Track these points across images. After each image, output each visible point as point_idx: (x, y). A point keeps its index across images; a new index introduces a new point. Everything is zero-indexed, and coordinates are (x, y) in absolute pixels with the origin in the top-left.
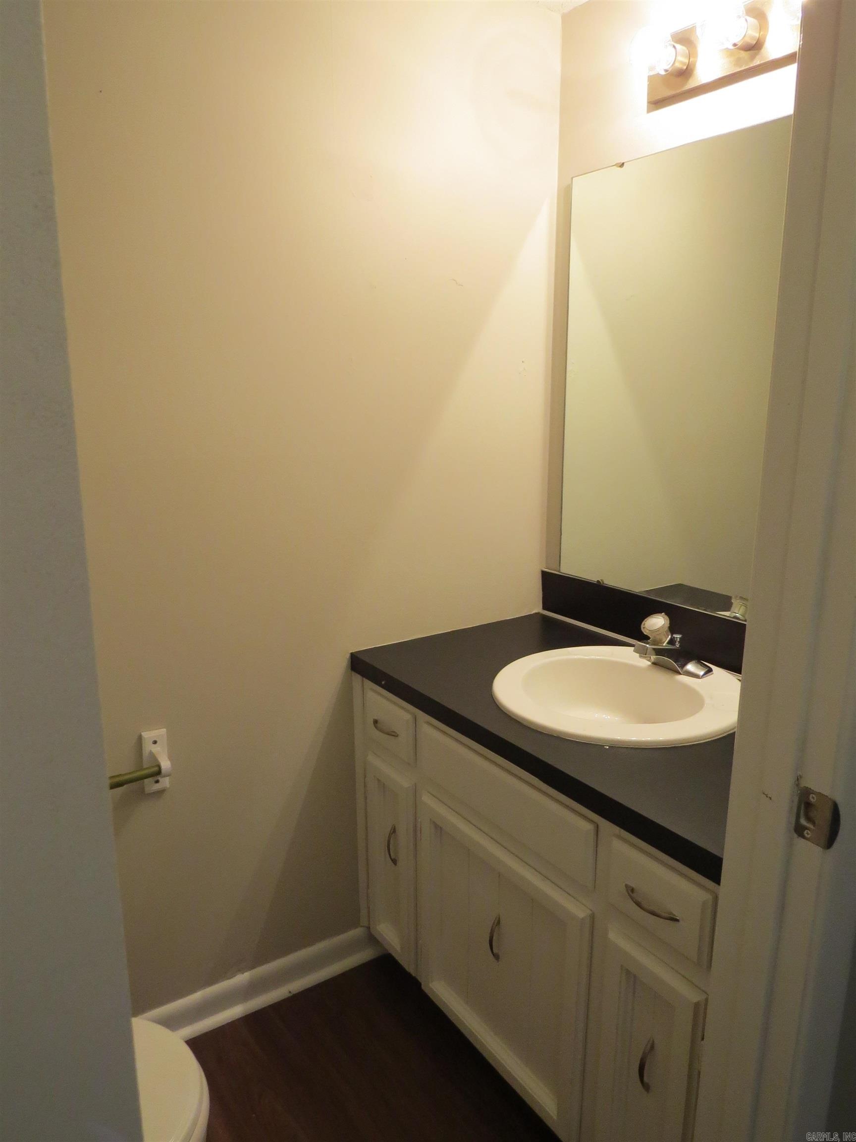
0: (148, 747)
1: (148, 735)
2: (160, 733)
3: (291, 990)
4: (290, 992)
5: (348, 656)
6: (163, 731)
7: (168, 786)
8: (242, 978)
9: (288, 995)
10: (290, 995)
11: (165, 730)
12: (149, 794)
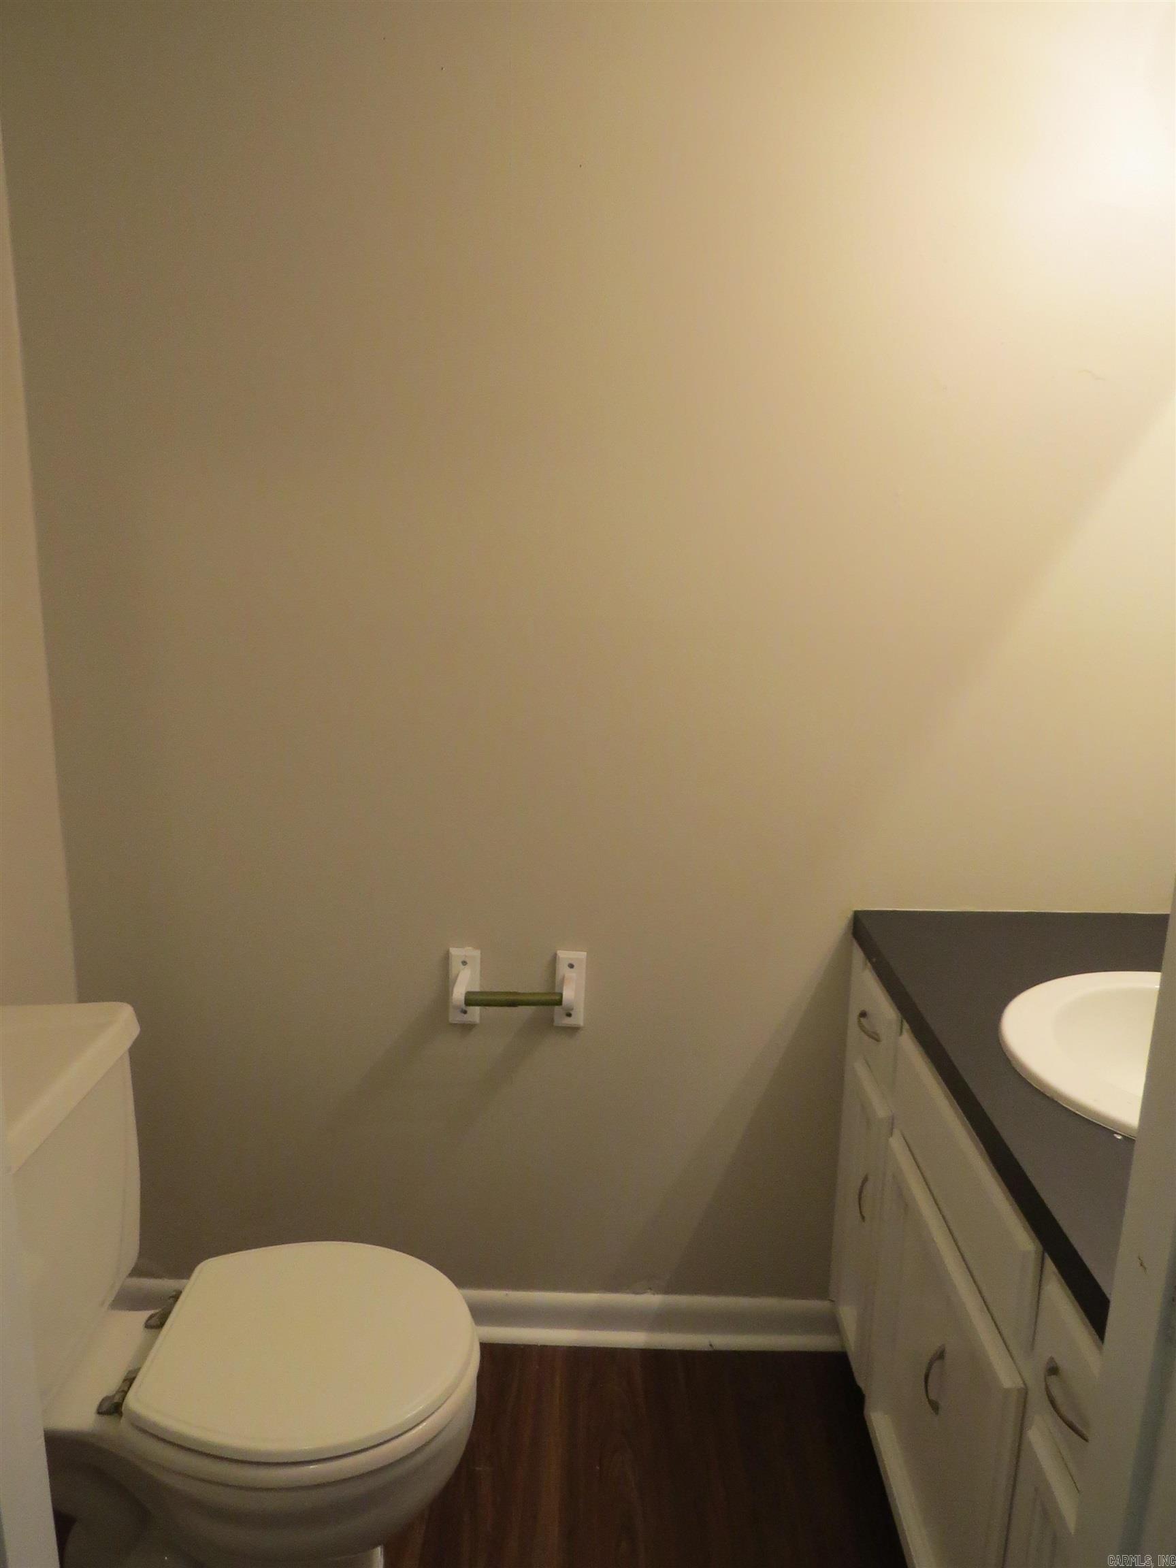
0: (563, 969)
1: (564, 955)
2: (579, 956)
3: (713, 1344)
4: (711, 1345)
5: (850, 915)
6: (583, 955)
7: (582, 1024)
8: (652, 1300)
9: (707, 1348)
10: (710, 1349)
11: (585, 953)
12: (558, 1027)
